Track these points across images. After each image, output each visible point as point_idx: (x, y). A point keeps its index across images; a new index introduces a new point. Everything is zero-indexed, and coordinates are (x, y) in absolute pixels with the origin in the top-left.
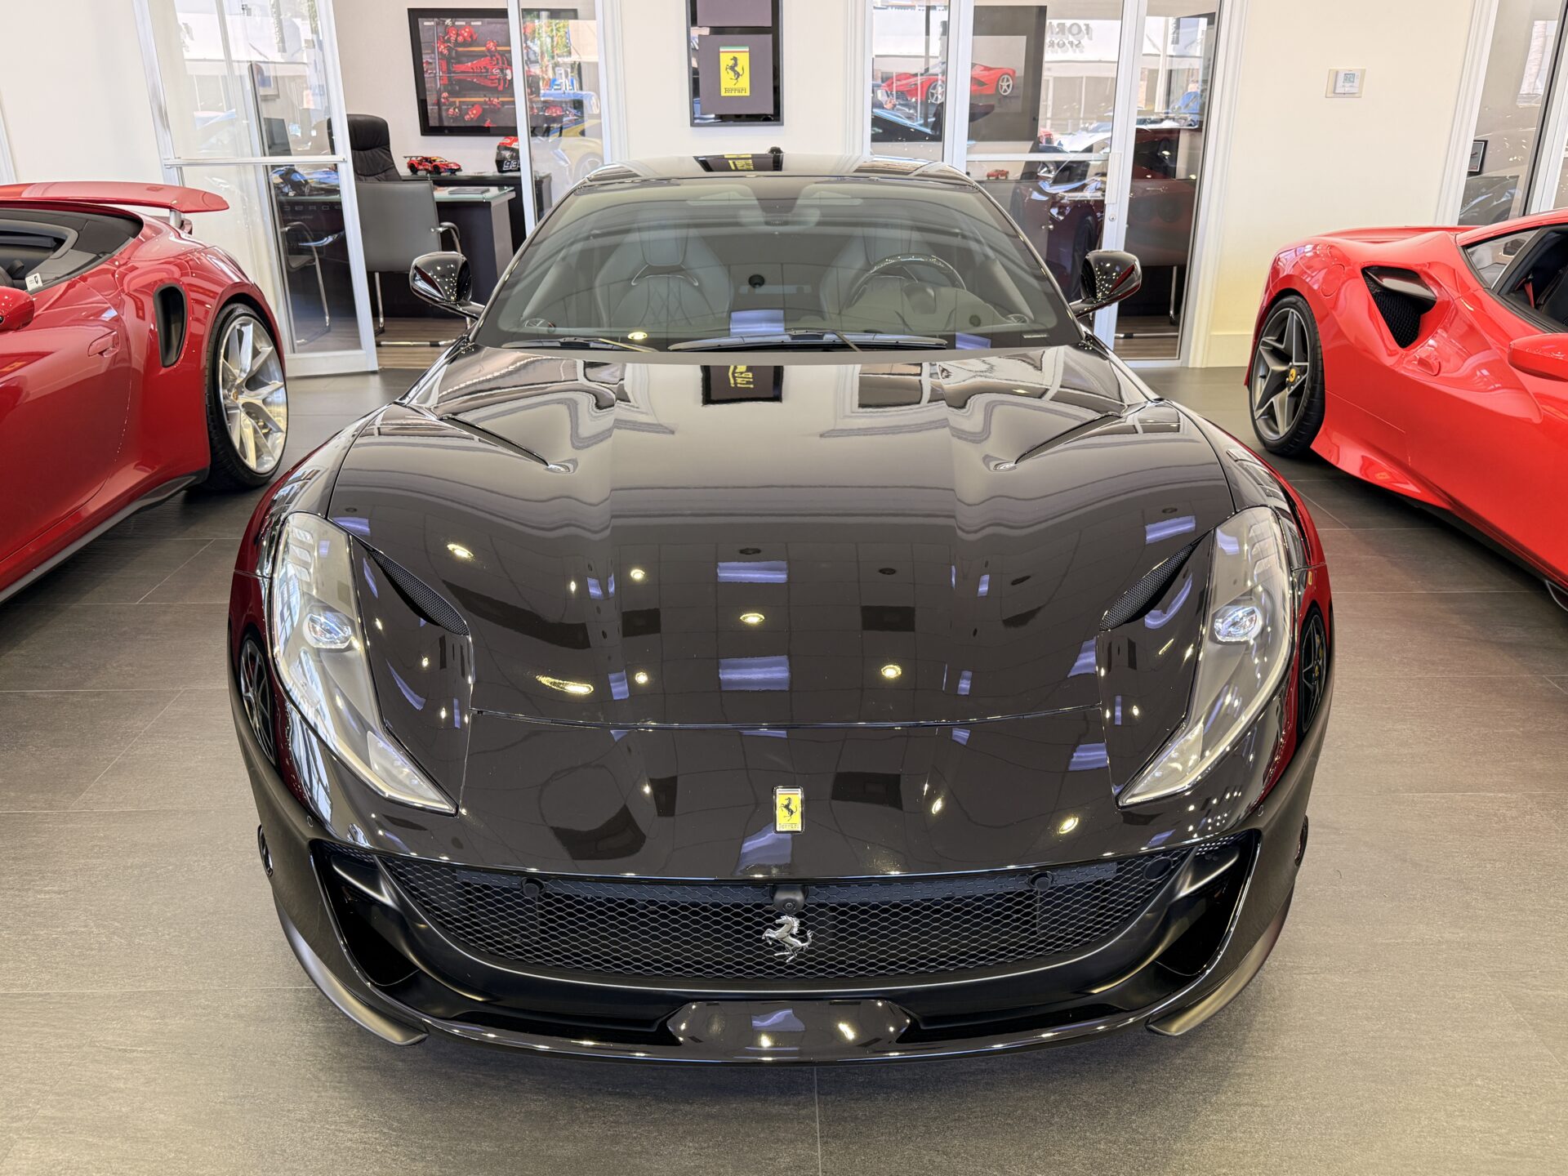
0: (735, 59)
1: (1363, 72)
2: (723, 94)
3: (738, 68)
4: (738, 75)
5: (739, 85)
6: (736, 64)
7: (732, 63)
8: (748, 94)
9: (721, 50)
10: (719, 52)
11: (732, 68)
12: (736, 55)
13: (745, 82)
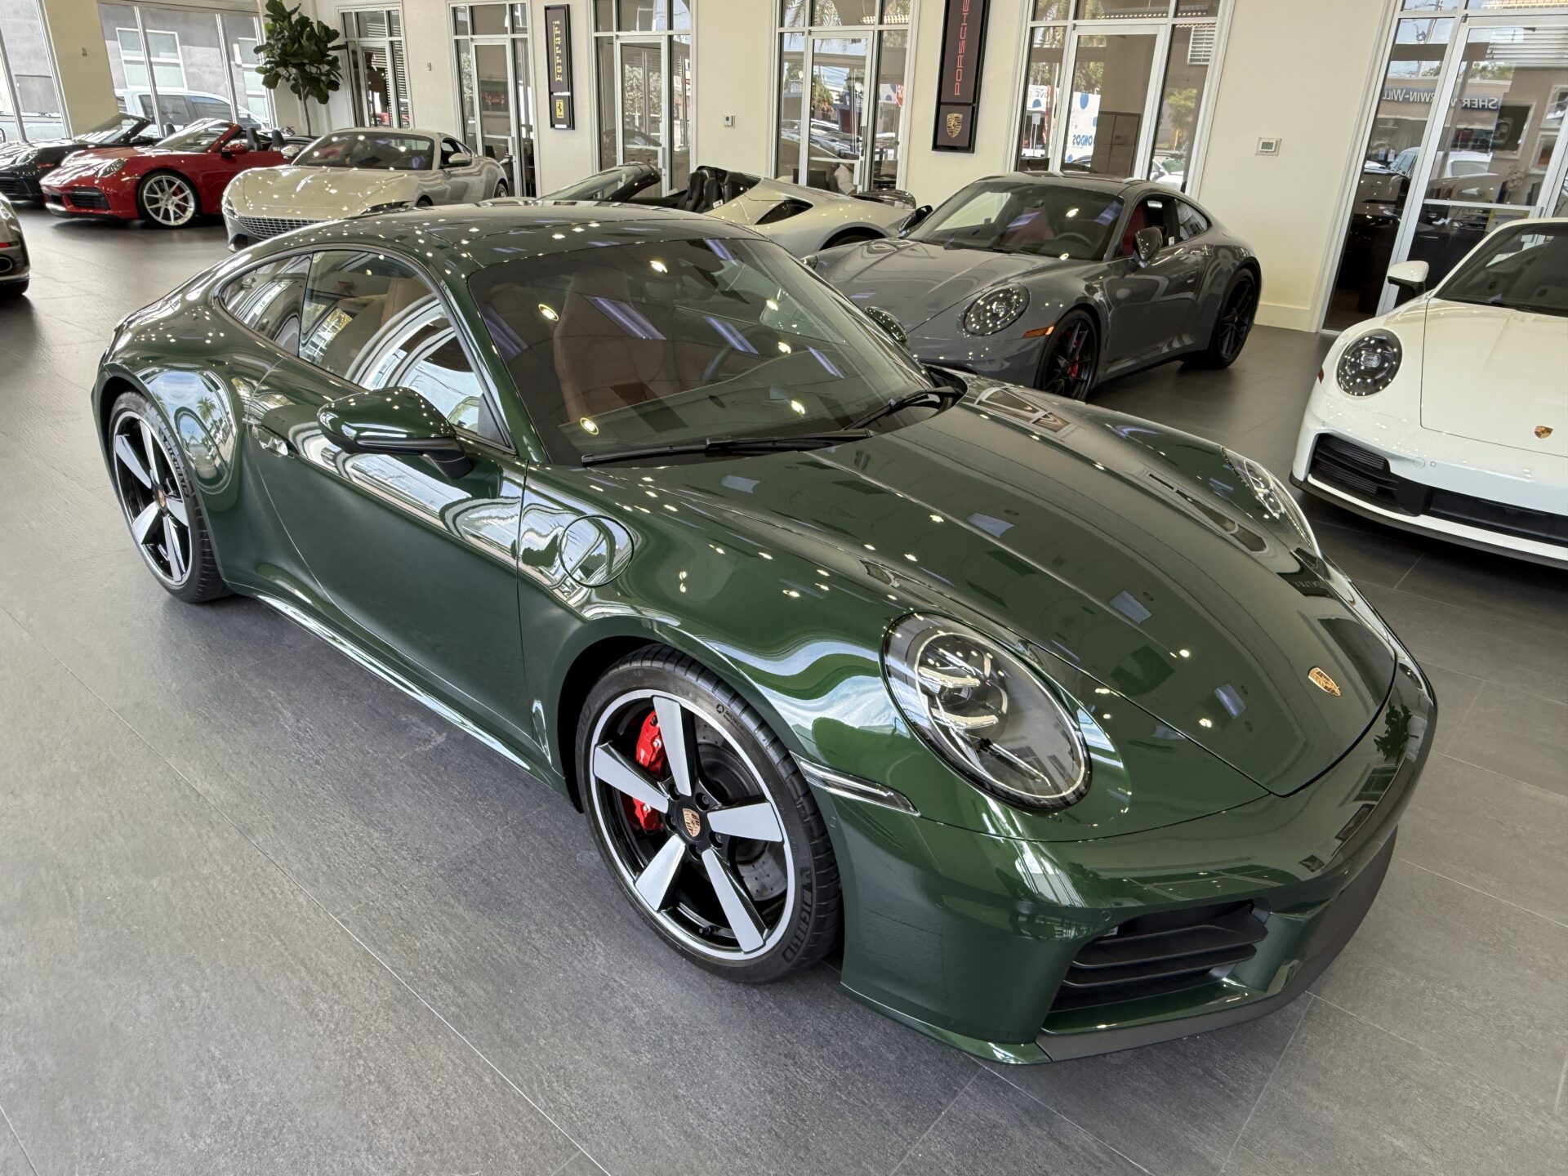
2: (558, 116)
7: (559, 102)
8: (563, 116)
10: (556, 102)
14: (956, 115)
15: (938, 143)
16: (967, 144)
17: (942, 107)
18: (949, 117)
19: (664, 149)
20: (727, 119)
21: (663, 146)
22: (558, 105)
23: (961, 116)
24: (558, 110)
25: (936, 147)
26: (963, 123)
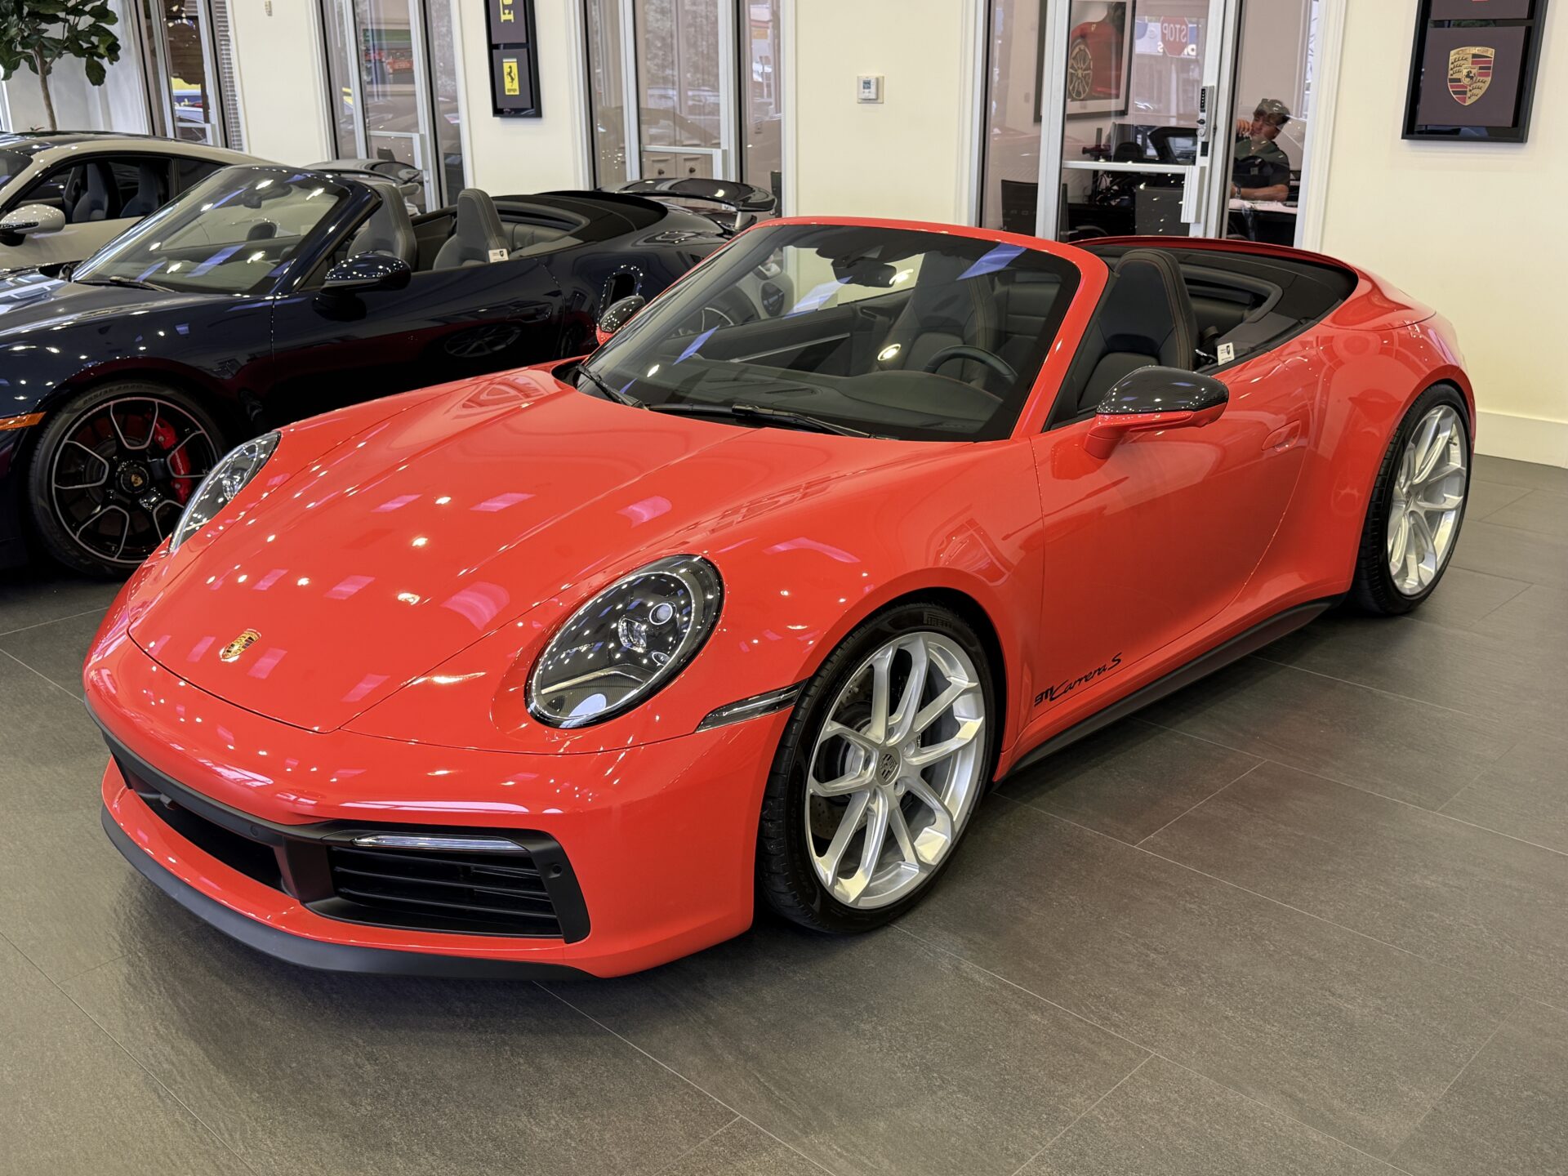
0: (510, 67)
1: (883, 77)
2: (507, 93)
3: (512, 74)
4: (512, 79)
5: (513, 87)
6: (511, 72)
7: (509, 70)
8: (517, 93)
9: (504, 60)
10: (502, 62)
11: (510, 74)
12: (511, 64)
13: (516, 85)
14: (1476, 50)
15: (1421, 121)
16: (1508, 121)
17: (1431, 31)
18: (1453, 55)
19: (725, 152)
20: (867, 84)
21: (724, 146)
22: (506, 70)
23: (1490, 52)
24: (507, 79)
25: (1414, 128)
26: (1497, 69)
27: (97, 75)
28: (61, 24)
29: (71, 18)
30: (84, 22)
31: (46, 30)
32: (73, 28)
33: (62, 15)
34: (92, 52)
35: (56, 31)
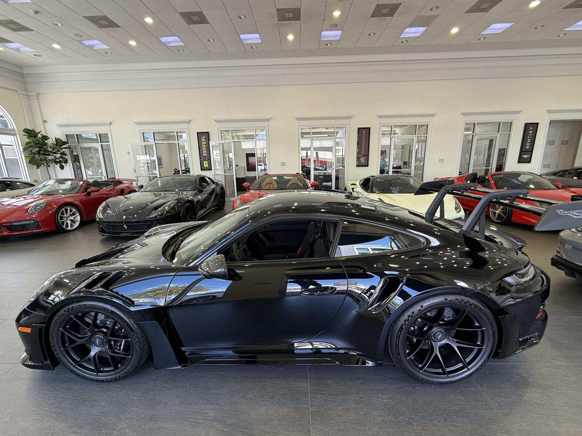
2: (204, 167)
8: (207, 167)
12: (206, 162)
15: (358, 165)
16: (366, 165)
17: (358, 156)
22: (204, 163)
24: (204, 165)
26: (365, 160)
27: (62, 168)
28: (51, 156)
29: (54, 155)
30: (58, 156)
31: (48, 158)
32: (55, 157)
33: (51, 154)
34: (60, 162)
35: (50, 158)
